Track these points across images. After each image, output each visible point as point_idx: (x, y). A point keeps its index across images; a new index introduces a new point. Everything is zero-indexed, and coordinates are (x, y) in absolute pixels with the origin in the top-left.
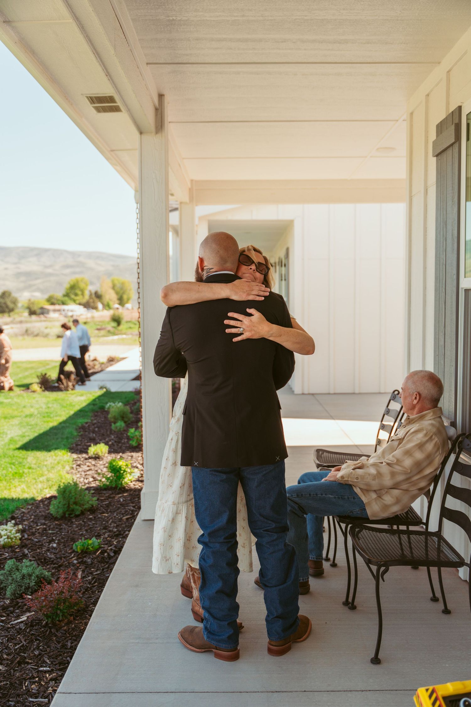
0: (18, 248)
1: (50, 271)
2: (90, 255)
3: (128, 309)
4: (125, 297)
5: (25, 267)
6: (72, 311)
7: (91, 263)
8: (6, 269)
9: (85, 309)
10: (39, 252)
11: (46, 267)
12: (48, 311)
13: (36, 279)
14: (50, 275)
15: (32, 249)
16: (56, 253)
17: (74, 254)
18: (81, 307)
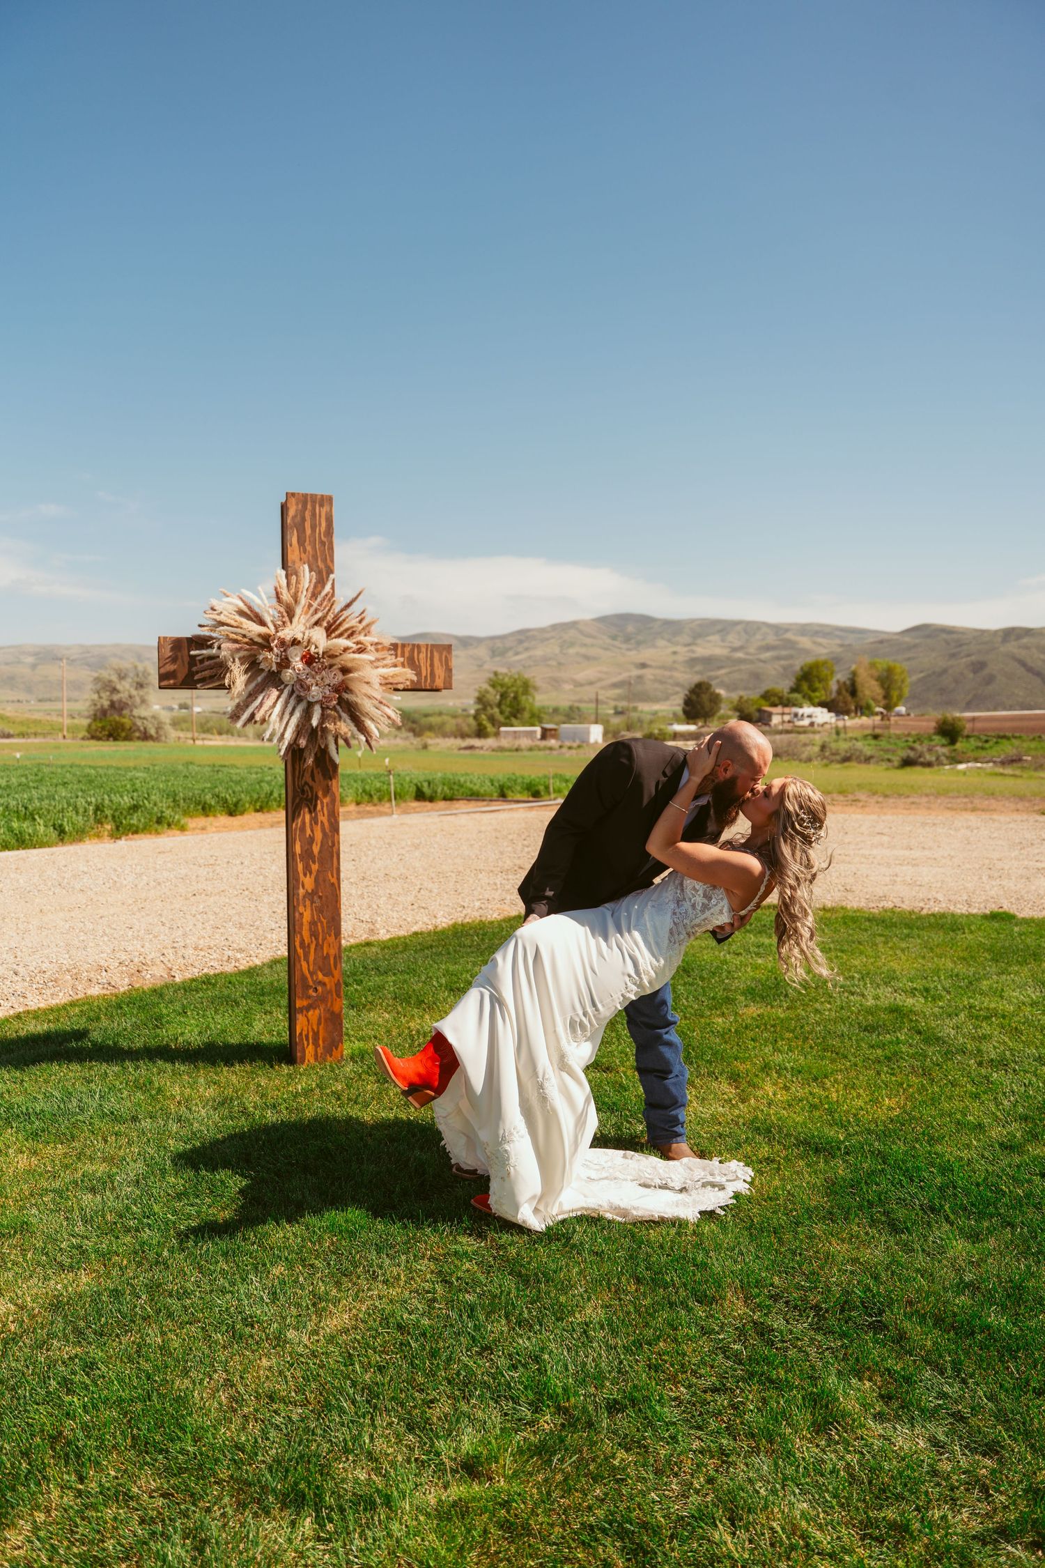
0: (692, 621)
1: (740, 655)
2: (804, 630)
3: (899, 715)
4: (895, 694)
5: (701, 651)
6: (810, 716)
7: (805, 642)
8: (675, 653)
9: (833, 714)
10: (722, 627)
11: (735, 650)
12: (770, 714)
13: (719, 668)
14: (741, 661)
15: (714, 622)
16: (750, 628)
17: (778, 629)
18: (825, 710)
